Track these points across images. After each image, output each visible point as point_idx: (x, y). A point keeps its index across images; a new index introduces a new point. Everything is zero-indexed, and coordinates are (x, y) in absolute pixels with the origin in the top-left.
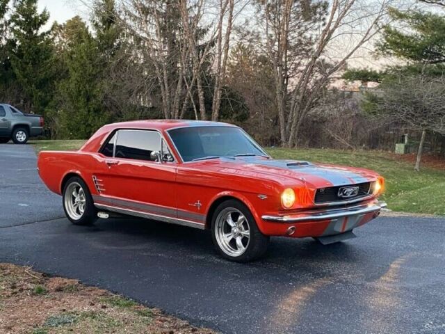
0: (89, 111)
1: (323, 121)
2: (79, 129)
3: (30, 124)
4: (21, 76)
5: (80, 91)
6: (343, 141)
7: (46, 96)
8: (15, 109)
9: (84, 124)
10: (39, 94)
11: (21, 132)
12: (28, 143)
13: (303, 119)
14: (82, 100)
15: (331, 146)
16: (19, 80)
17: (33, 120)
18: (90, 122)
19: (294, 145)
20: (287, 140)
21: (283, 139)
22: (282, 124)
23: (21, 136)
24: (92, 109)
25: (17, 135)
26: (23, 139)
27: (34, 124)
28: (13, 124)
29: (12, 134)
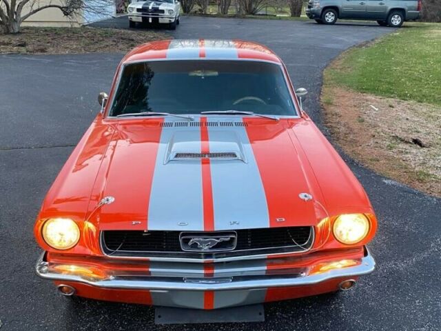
11: (397, 16)
12: (404, 27)
23: (396, 20)
25: (393, 19)
26: (398, 23)
27: (410, 8)
28: (390, 7)
29: (387, 18)
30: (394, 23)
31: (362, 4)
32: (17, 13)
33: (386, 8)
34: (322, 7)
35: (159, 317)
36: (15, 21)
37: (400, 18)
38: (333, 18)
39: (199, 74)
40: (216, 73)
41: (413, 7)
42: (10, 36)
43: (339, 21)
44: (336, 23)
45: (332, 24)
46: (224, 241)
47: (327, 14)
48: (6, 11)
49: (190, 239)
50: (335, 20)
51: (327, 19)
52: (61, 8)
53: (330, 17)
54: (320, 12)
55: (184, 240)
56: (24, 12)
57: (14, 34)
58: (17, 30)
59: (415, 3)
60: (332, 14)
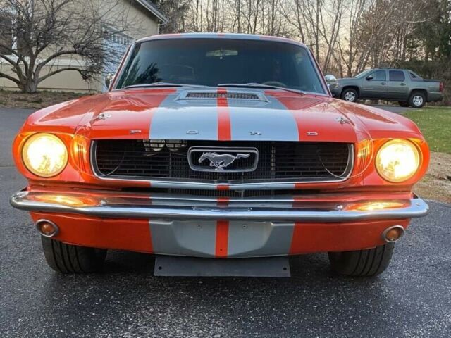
3: (427, 89)
8: (415, 74)
11: (418, 97)
17: (431, 86)
23: (418, 101)
25: (414, 99)
26: (420, 103)
27: (432, 89)
28: (411, 89)
29: (409, 100)
30: (416, 103)
31: (383, 84)
32: (36, 74)
33: (407, 88)
34: (342, 86)
35: (160, 268)
36: (33, 81)
37: (421, 99)
38: (354, 97)
39: (217, 54)
40: (235, 53)
41: (434, 88)
42: (27, 95)
46: (242, 158)
47: (348, 94)
48: (24, 72)
49: (201, 153)
50: (356, 99)
51: (347, 98)
52: (80, 71)
53: (350, 97)
54: (340, 91)
55: (193, 153)
56: (42, 74)
57: (31, 93)
58: (33, 90)
59: (436, 85)
60: (352, 93)
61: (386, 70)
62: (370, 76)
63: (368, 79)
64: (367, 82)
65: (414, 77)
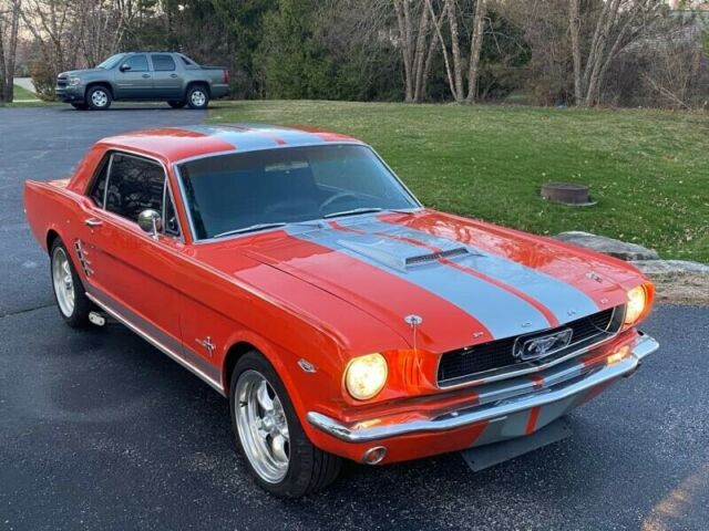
0: (305, 56)
1: (644, 64)
2: (292, 82)
3: (210, 81)
4: (220, 8)
5: (292, 28)
6: (673, 96)
7: (254, 35)
8: (188, 59)
9: (299, 74)
10: (245, 31)
11: (198, 93)
12: (211, 108)
13: (612, 63)
14: (295, 39)
15: (655, 104)
16: (217, 14)
17: (213, 75)
18: (305, 72)
19: (595, 103)
20: (584, 95)
21: (578, 93)
22: (577, 70)
23: (198, 99)
24: (308, 53)
25: (193, 97)
26: (201, 103)
27: (215, 81)
29: (185, 96)
30: (196, 103)
31: (145, 76)
33: (181, 81)
34: (85, 82)
35: (473, 462)
37: (203, 96)
38: (105, 100)
40: (305, 164)
41: (218, 78)
43: (114, 104)
44: (111, 107)
45: (106, 108)
47: (95, 94)
50: (109, 103)
51: (95, 101)
53: (100, 99)
54: (83, 91)
59: (220, 73)
60: (102, 93)
61: (146, 54)
62: (125, 66)
63: (123, 70)
64: (121, 74)
65: (188, 63)
